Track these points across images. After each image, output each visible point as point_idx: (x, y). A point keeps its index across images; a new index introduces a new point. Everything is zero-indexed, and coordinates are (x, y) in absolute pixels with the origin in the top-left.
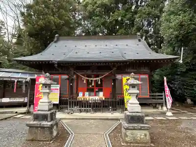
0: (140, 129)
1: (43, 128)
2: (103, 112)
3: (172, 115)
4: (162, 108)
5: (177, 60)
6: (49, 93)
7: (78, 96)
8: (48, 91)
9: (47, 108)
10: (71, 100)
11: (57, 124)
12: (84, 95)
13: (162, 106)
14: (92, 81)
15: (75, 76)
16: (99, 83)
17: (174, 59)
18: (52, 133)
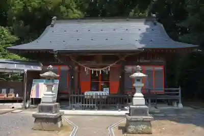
4: (177, 105)
5: (195, 50)
8: (51, 84)
9: (51, 101)
10: (73, 95)
11: (60, 117)
13: (178, 103)
15: (76, 68)
17: (192, 48)
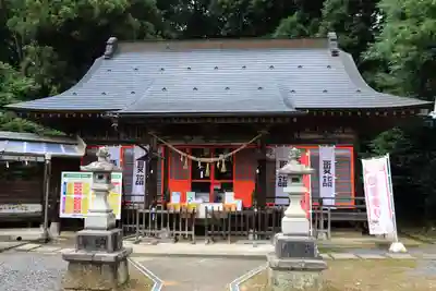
0: (304, 269)
1: (99, 264)
2: (232, 242)
3: (404, 249)
5: (424, 112)
6: (107, 192)
7: (169, 200)
8: (105, 187)
9: (105, 224)
11: (124, 259)
12: (183, 199)
14: (204, 164)
15: (161, 151)
16: (223, 170)
17: (417, 108)
18: (116, 276)
